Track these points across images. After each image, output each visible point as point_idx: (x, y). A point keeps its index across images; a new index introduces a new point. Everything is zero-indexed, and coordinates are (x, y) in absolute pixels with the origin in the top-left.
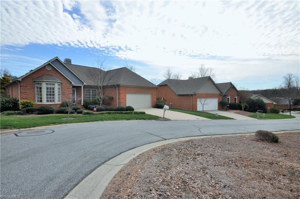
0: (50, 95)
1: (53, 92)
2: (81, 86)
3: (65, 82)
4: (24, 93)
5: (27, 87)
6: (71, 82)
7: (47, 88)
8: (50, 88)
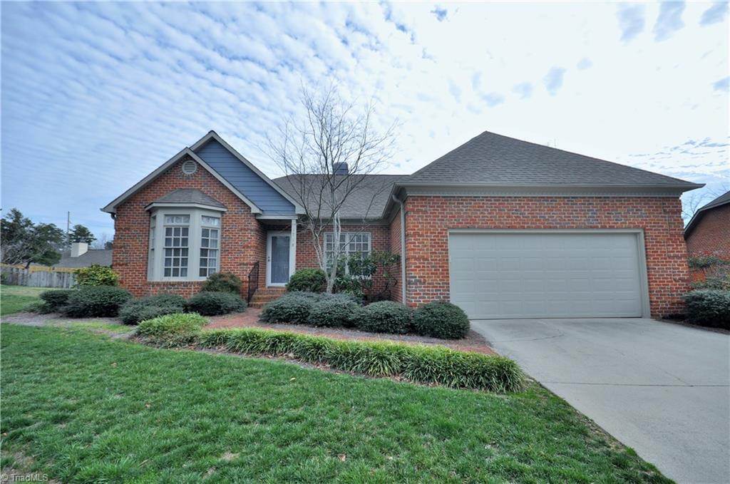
0: (177, 251)
1: (185, 241)
2: (290, 221)
3: (232, 209)
4: (121, 248)
5: (129, 229)
6: (250, 208)
7: (168, 231)
8: (177, 230)
